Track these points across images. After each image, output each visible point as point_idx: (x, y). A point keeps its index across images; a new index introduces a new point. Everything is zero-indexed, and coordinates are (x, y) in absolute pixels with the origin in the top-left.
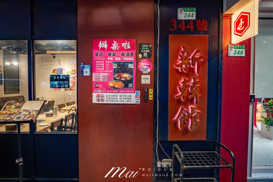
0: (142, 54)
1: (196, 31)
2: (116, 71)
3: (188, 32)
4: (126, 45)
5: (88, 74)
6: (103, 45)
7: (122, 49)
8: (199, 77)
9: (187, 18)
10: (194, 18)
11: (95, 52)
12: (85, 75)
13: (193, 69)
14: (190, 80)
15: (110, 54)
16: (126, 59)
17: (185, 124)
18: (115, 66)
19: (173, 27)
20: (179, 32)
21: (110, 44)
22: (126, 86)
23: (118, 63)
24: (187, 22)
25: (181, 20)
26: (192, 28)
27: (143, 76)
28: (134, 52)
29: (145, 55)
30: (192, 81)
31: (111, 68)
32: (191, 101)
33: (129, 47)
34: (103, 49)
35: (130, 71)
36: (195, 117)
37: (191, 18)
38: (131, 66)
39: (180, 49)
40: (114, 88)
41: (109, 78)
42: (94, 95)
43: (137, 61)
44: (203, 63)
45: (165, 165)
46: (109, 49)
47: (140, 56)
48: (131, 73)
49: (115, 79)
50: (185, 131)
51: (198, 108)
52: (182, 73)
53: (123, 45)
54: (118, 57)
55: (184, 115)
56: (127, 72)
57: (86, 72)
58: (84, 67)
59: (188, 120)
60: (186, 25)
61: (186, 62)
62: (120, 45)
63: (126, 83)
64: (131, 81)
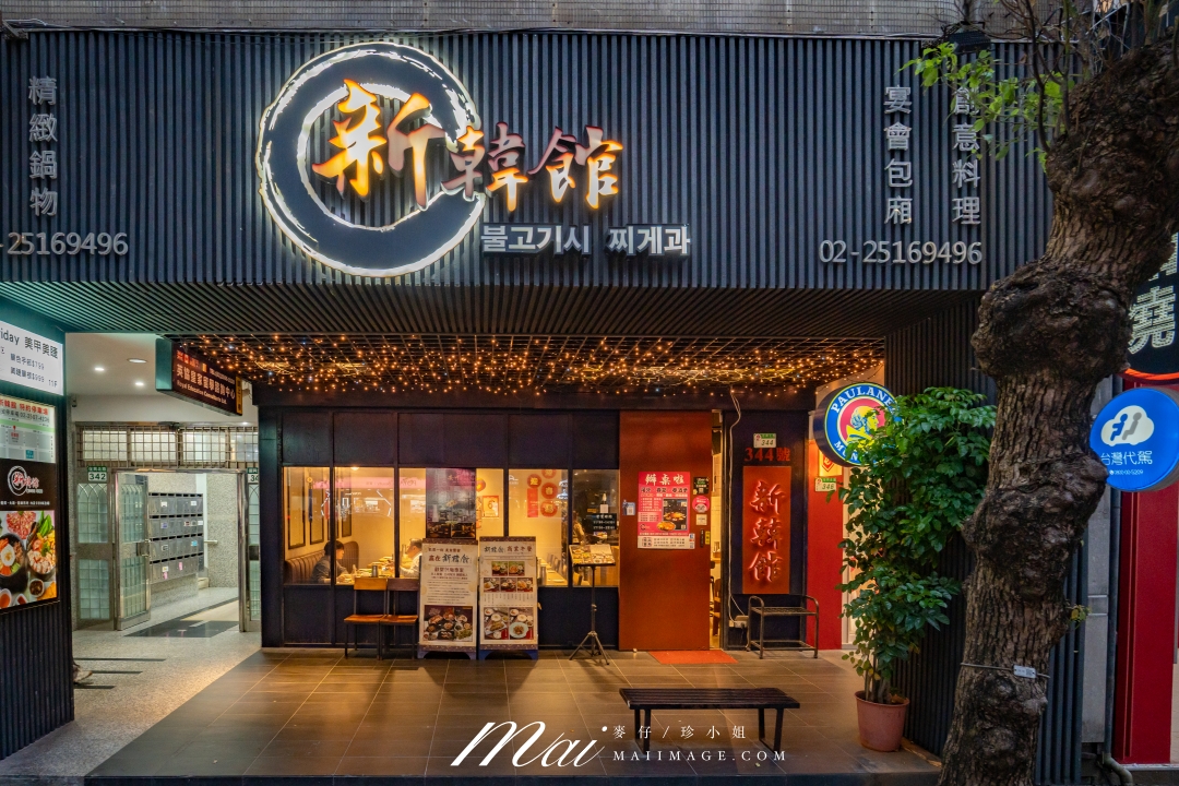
0: (698, 489)
1: (776, 462)
2: (666, 510)
3: (766, 462)
4: (679, 479)
5: (632, 513)
6: (651, 478)
7: (673, 484)
8: (780, 517)
9: (766, 446)
10: (774, 445)
11: (641, 488)
12: (628, 514)
13: (773, 508)
14: (769, 521)
15: (659, 490)
16: (679, 495)
17: (763, 572)
18: (665, 504)
19: (748, 457)
20: (755, 463)
21: (659, 478)
22: (679, 528)
23: (669, 501)
24: (766, 450)
25: (758, 449)
26: (771, 458)
27: (698, 516)
28: (688, 487)
29: (701, 490)
30: (772, 522)
31: (660, 507)
32: (770, 546)
33: (682, 481)
34: (651, 484)
35: (683, 510)
36: (775, 565)
37: (770, 446)
38: (684, 504)
39: (757, 484)
40: (664, 530)
41: (658, 518)
42: (640, 538)
43: (692, 498)
44: (785, 501)
45: (739, 624)
46: (658, 484)
47: (695, 492)
48: (685, 513)
49: (665, 519)
50: (764, 581)
51: (779, 554)
52: (759, 513)
53: (675, 478)
54: (669, 493)
55: (762, 562)
56: (680, 511)
57: (630, 511)
58: (627, 505)
59: (766, 569)
60: (764, 455)
61: (763, 499)
62: (671, 479)
63: (679, 524)
64: (684, 522)
